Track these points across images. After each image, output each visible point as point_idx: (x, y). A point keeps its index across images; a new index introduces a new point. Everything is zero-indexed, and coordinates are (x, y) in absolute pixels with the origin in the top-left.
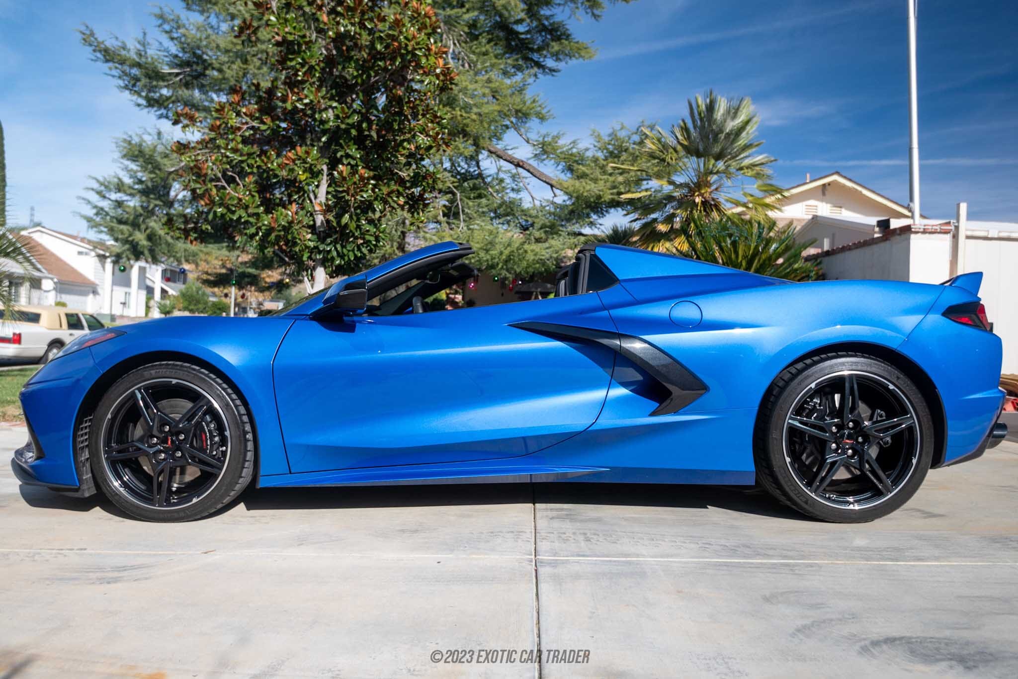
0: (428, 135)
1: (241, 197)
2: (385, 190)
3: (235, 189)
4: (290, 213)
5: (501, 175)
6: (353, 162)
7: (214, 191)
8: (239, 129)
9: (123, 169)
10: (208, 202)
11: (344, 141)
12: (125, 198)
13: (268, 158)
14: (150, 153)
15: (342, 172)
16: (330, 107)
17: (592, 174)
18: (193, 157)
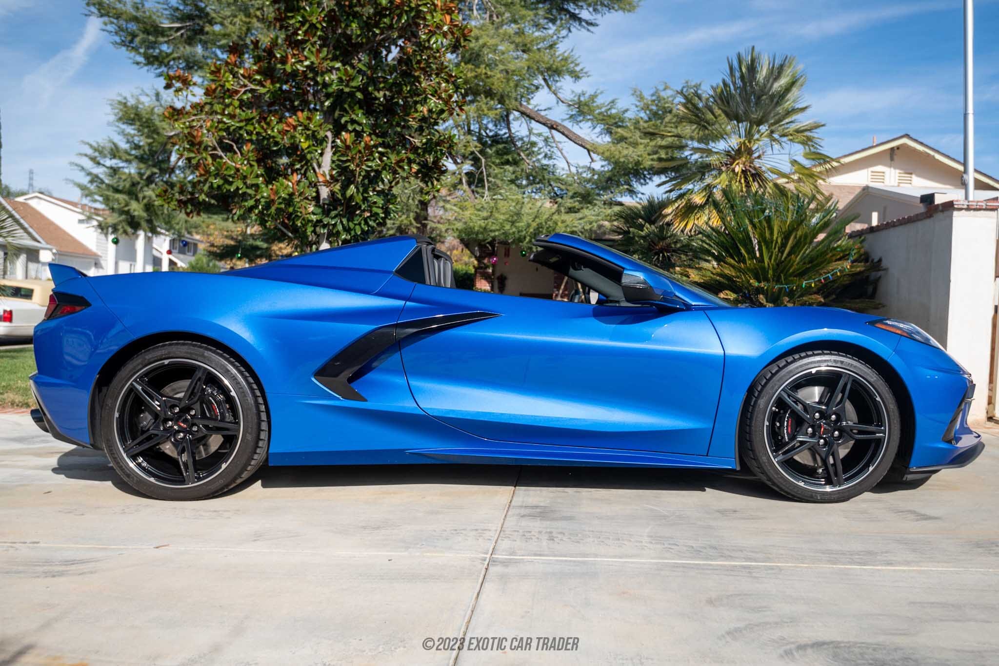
0: (440, 98)
1: (238, 166)
2: (394, 158)
3: (232, 158)
4: (290, 184)
5: (534, 139)
6: (359, 128)
7: (210, 160)
8: (237, 92)
9: (119, 134)
10: (203, 172)
11: (349, 106)
12: (121, 165)
13: (268, 124)
14: (147, 116)
15: (346, 140)
16: (333, 68)
17: (631, 138)
18: (187, 124)
